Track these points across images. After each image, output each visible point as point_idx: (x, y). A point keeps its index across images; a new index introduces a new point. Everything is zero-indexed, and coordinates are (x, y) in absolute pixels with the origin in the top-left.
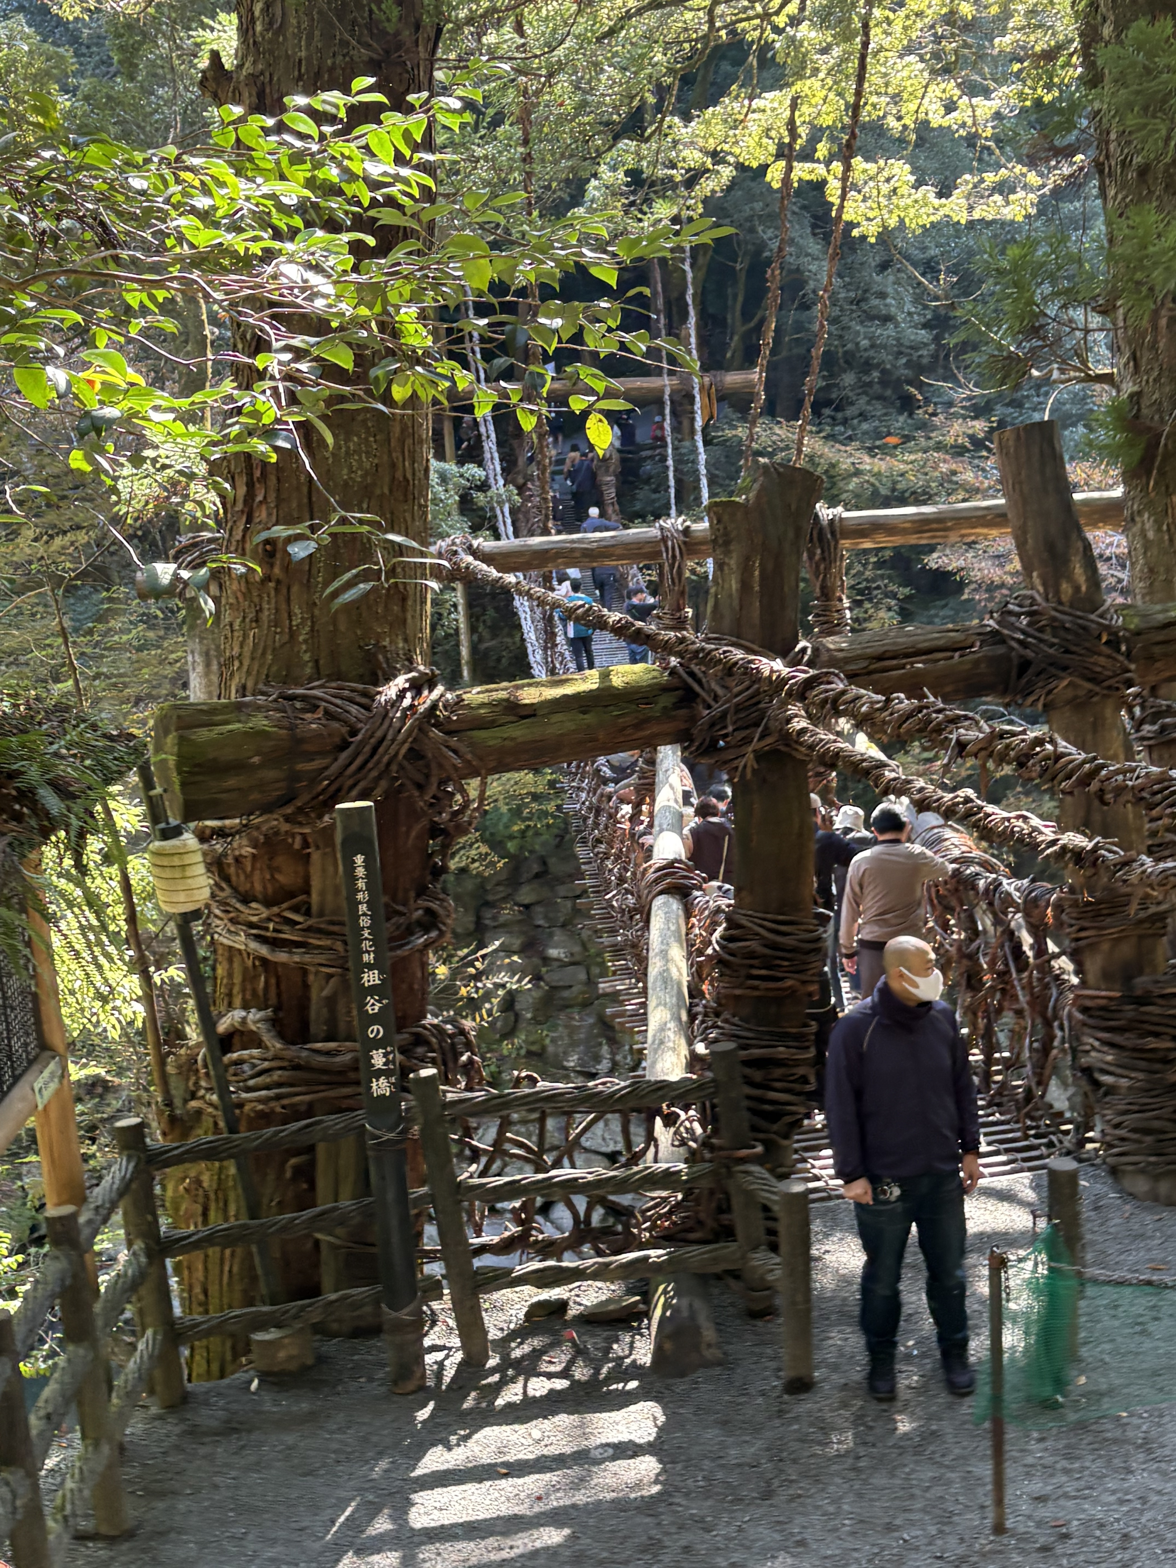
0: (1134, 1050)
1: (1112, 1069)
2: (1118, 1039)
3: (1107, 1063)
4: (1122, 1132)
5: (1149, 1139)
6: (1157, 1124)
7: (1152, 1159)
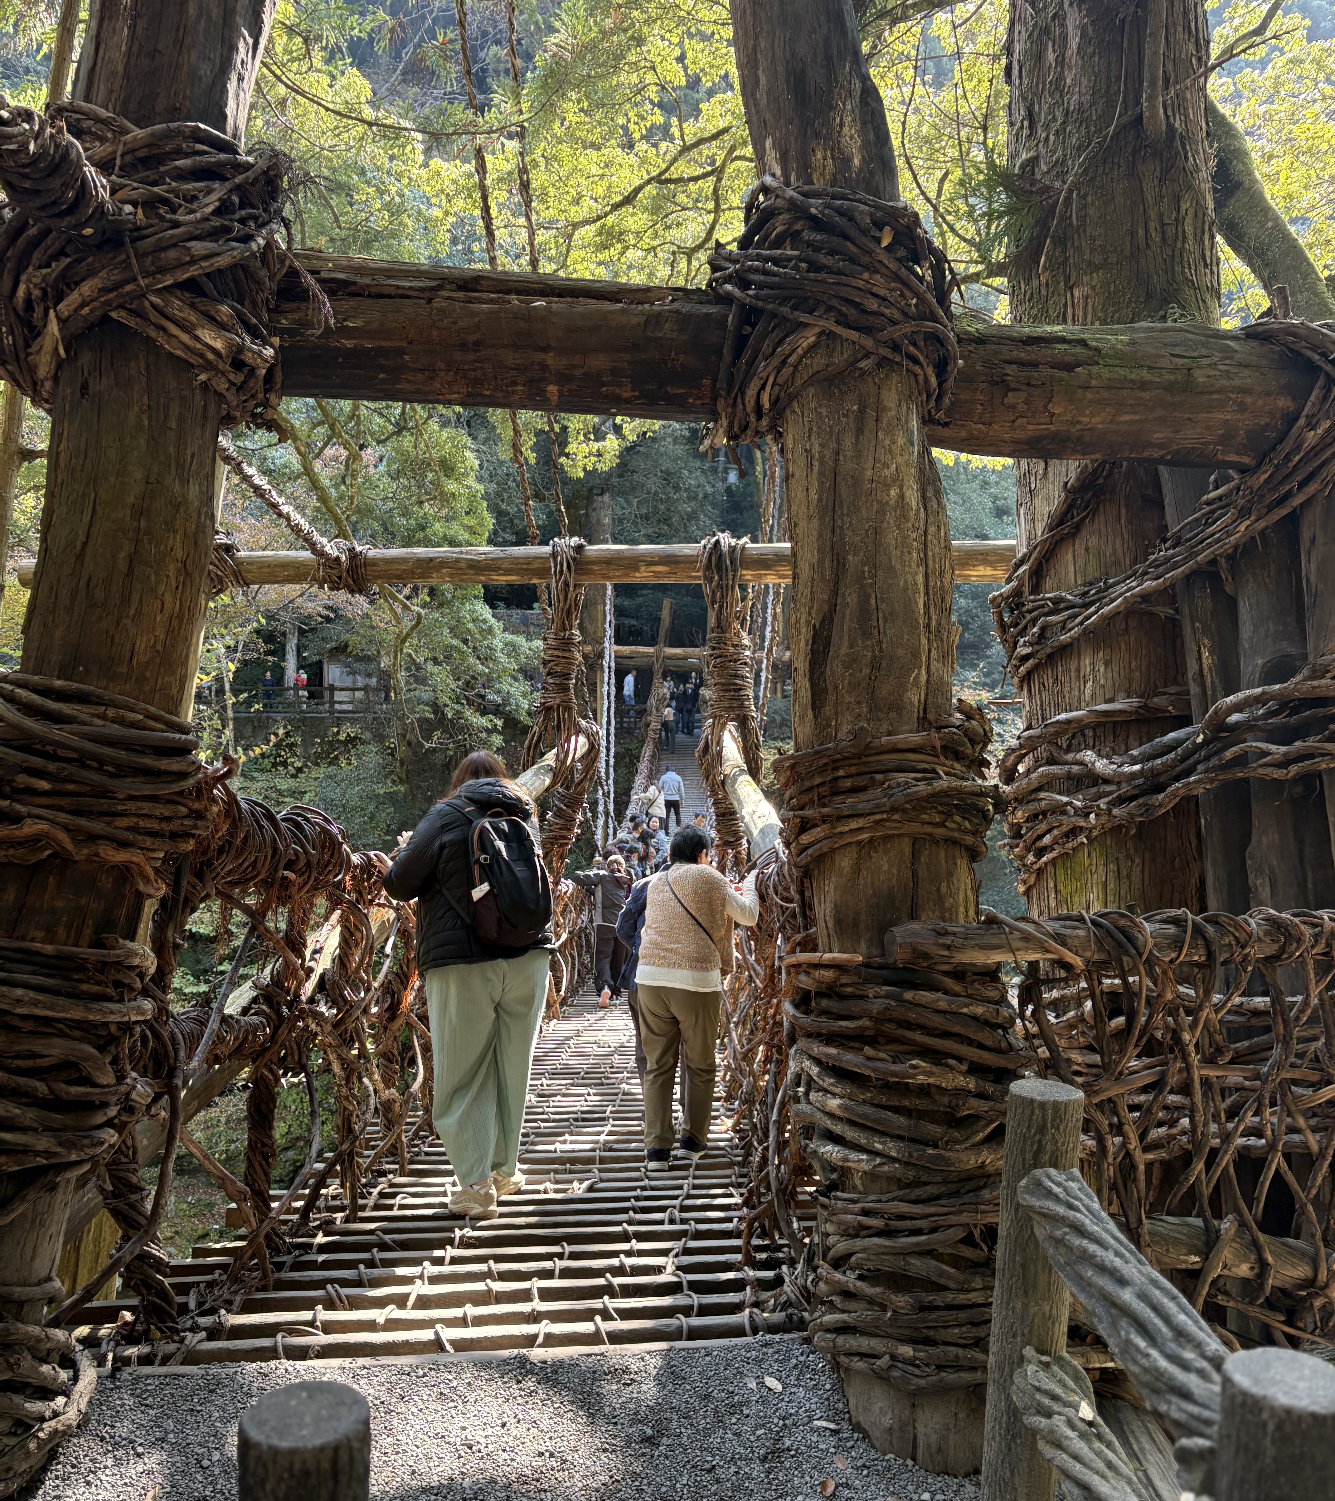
0: (887, 1087)
1: (838, 1129)
2: (851, 1059)
3: (831, 1115)
4: (848, 1279)
5: (901, 1300)
6: (919, 1266)
7: (906, 1350)
